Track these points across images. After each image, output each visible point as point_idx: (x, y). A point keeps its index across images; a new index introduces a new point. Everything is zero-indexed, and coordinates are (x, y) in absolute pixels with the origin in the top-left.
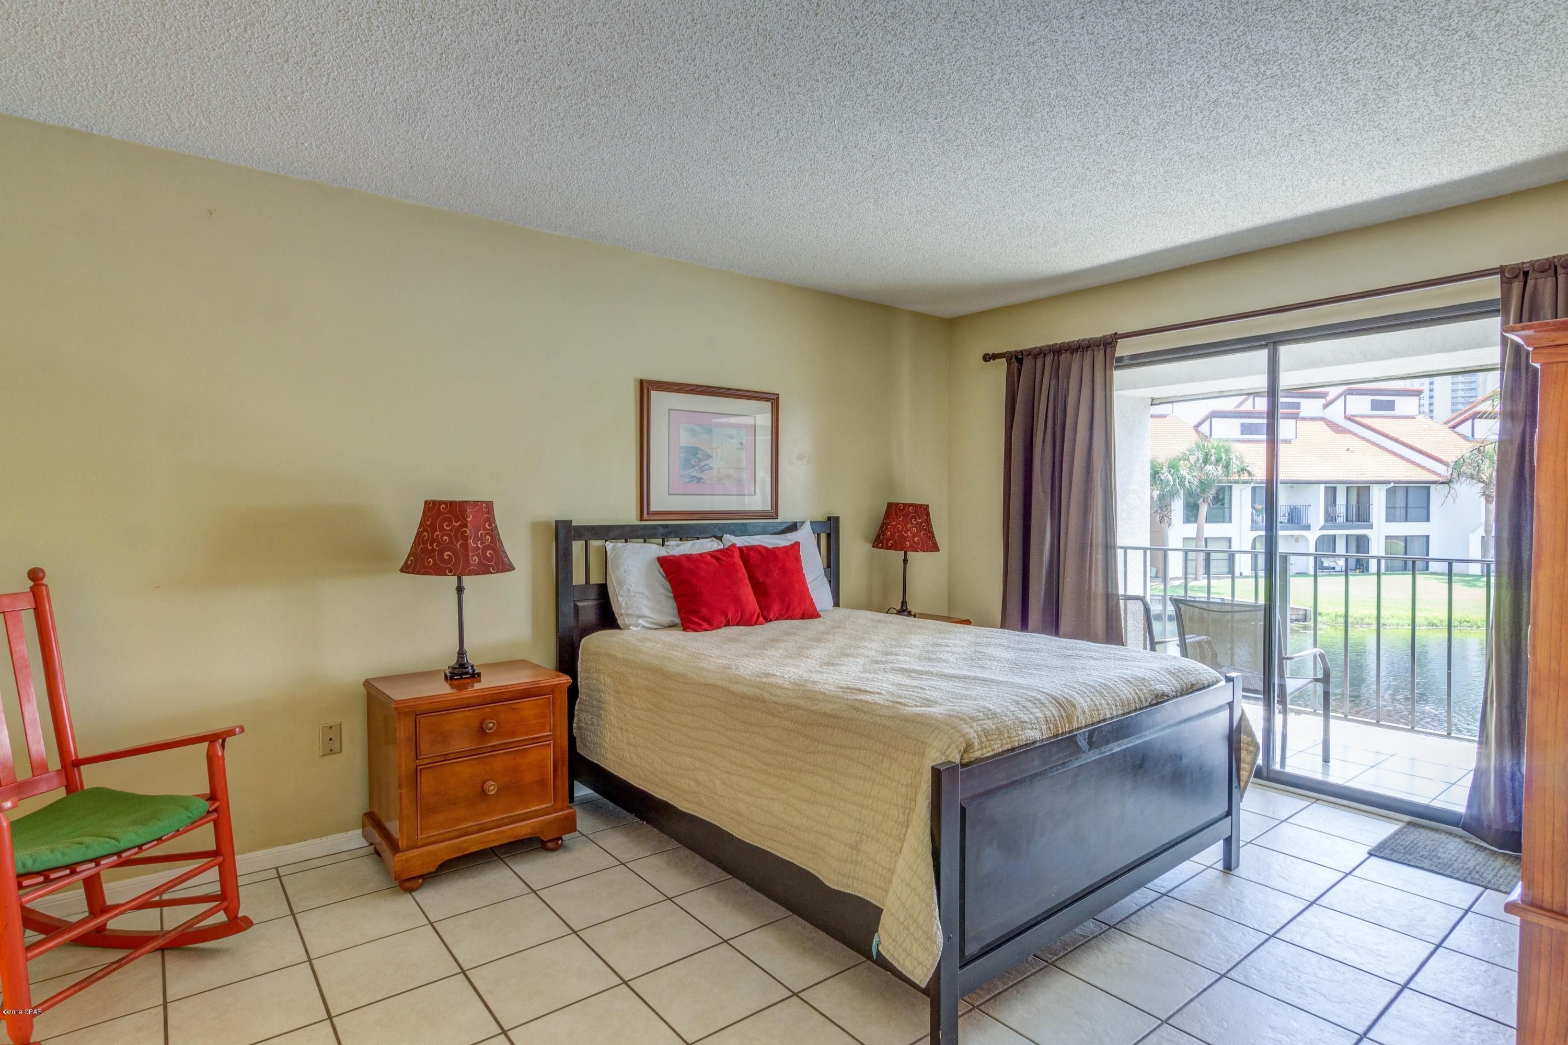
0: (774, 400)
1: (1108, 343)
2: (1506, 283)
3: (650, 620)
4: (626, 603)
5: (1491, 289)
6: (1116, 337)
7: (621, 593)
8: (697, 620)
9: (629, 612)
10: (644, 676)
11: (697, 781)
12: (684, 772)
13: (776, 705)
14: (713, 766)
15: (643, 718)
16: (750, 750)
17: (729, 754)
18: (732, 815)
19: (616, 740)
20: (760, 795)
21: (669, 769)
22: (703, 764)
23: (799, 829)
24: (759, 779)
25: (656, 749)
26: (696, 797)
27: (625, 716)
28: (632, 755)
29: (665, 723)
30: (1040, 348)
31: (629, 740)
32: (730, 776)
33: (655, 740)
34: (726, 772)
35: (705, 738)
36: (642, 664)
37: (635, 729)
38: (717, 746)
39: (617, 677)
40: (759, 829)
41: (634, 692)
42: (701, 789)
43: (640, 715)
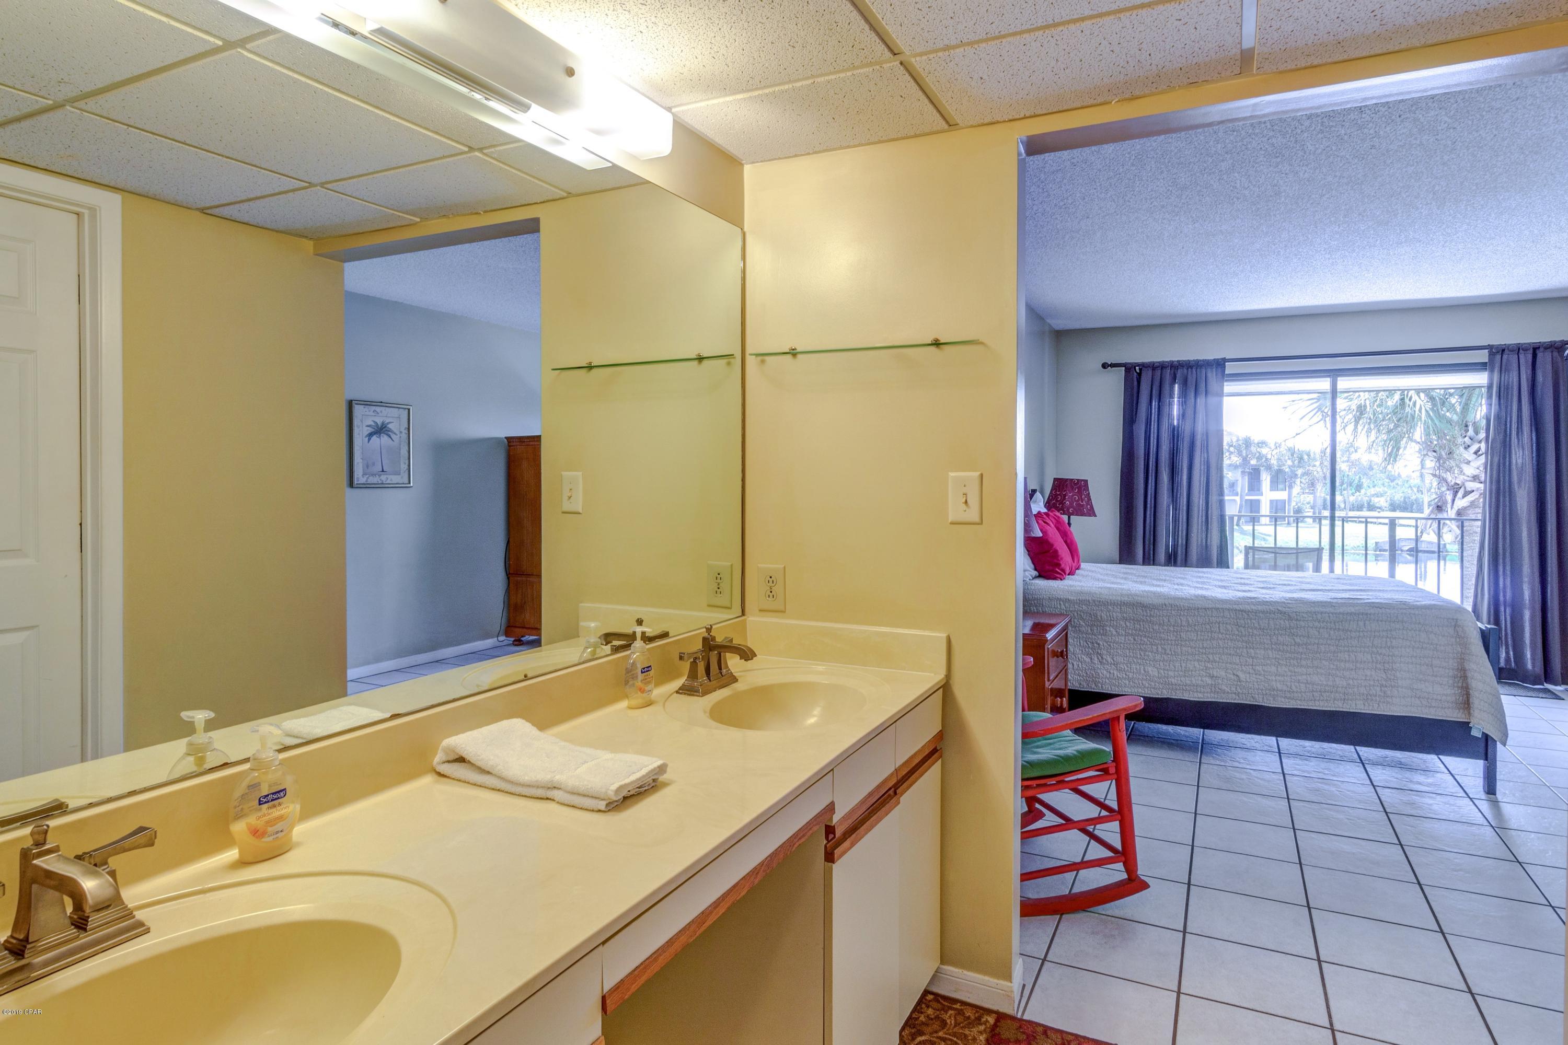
1: (1220, 364)
2: (1492, 354)
5: (1483, 356)
6: (1225, 360)
10: (1119, 610)
11: (1212, 677)
12: (1193, 673)
13: (1298, 614)
14: (1231, 663)
15: (1123, 642)
16: (1273, 646)
17: (1248, 653)
18: (1264, 692)
19: (1080, 664)
20: (1294, 674)
21: (1171, 673)
22: (1217, 664)
23: (1346, 688)
24: (1288, 664)
25: (1148, 662)
26: (1213, 688)
27: (1093, 643)
28: (1112, 672)
29: (1157, 642)
30: (1159, 362)
31: (1104, 661)
32: (1254, 667)
33: (1144, 655)
34: (1248, 665)
35: (1215, 645)
36: (1109, 601)
37: (1112, 651)
38: (1232, 649)
39: (1076, 614)
40: (1300, 695)
41: (1106, 623)
42: (1220, 681)
43: (1117, 640)
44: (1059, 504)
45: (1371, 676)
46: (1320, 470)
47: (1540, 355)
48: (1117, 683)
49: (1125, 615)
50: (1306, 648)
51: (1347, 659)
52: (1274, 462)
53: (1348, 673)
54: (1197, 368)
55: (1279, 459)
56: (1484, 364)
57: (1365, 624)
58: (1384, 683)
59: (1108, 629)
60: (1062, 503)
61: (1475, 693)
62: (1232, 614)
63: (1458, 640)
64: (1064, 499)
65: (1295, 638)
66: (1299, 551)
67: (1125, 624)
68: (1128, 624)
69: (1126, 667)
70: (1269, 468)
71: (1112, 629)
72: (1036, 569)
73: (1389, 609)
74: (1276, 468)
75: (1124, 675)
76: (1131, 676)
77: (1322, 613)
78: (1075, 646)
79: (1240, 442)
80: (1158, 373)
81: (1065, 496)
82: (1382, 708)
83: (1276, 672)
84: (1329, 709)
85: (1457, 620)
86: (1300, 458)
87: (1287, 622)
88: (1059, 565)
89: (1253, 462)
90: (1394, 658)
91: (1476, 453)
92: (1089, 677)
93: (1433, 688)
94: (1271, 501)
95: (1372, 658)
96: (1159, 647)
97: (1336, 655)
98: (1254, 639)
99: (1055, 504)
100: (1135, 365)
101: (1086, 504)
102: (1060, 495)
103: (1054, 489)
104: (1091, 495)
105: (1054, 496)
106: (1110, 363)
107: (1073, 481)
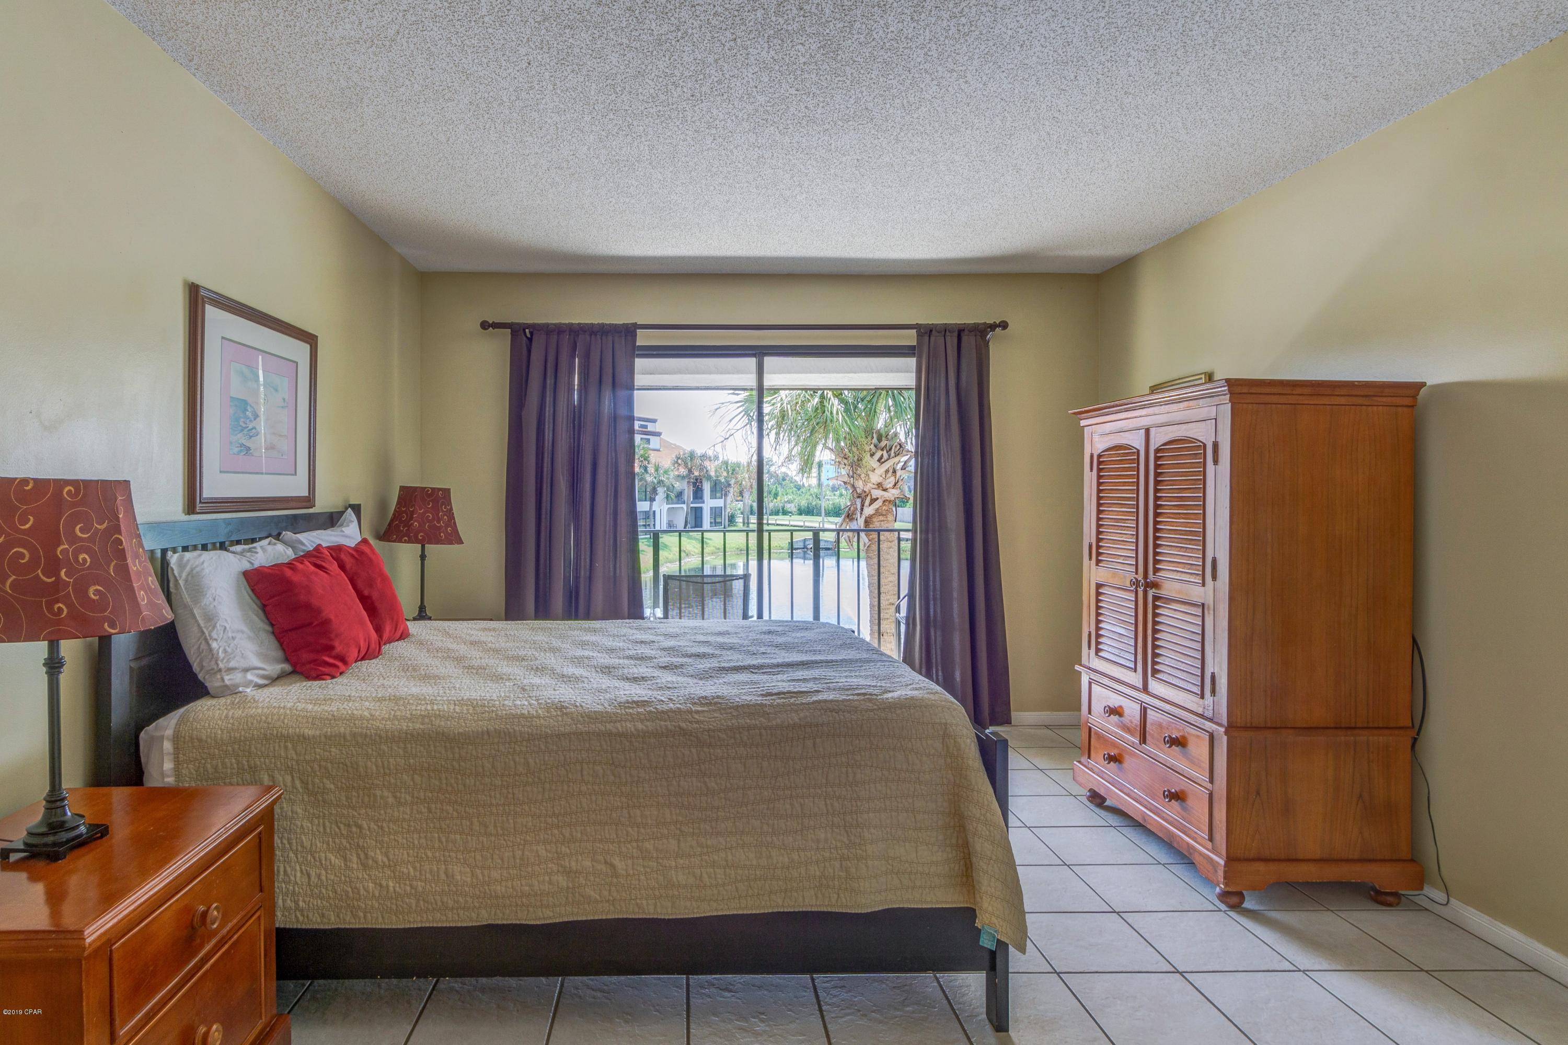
0: (310, 339)
1: (629, 331)
2: (920, 335)
3: (261, 672)
4: (225, 651)
5: (909, 338)
6: (636, 326)
7: (214, 635)
8: (331, 661)
9: (232, 664)
10: (401, 752)
11: (567, 872)
12: (536, 868)
13: (712, 734)
14: (601, 841)
15: (407, 817)
16: (673, 799)
17: (630, 817)
18: (657, 893)
19: (323, 872)
20: (705, 850)
21: (495, 874)
22: (577, 844)
23: (788, 868)
24: (696, 831)
25: (453, 855)
26: (570, 895)
27: (349, 826)
28: (384, 883)
29: (471, 811)
30: (555, 324)
31: (370, 862)
32: (640, 844)
33: (447, 841)
34: (630, 842)
35: (574, 808)
36: (383, 734)
37: (386, 839)
38: (603, 812)
39: (316, 767)
40: (715, 892)
41: (376, 782)
42: (582, 880)
43: (396, 814)
44: (404, 528)
45: (826, 840)
46: (748, 479)
47: (965, 339)
48: (394, 907)
49: (412, 761)
50: (725, 799)
51: (789, 812)
52: (712, 474)
53: (791, 839)
54: (602, 335)
55: (716, 471)
56: (912, 348)
57: (814, 744)
58: (845, 851)
59: (378, 793)
60: (408, 525)
61: (981, 863)
62: (603, 743)
63: (949, 760)
64: (411, 518)
65: (707, 780)
67: (413, 779)
68: (417, 778)
69: (411, 870)
70: (709, 478)
71: (386, 794)
72: (287, 660)
73: (849, 712)
74: (714, 478)
75: (408, 888)
76: (420, 889)
77: (749, 728)
78: (313, 834)
79: (686, 456)
80: (554, 338)
81: (412, 513)
82: (844, 900)
83: (676, 849)
84: (762, 911)
85: (946, 724)
86: (732, 469)
87: (694, 750)
88: (329, 648)
89: (696, 473)
90: (859, 804)
91: (879, 460)
92: (341, 900)
93: (917, 852)
94: (711, 508)
95: (826, 804)
96: (475, 820)
97: (771, 806)
98: (640, 789)
99: (397, 526)
100: (524, 327)
101: (447, 526)
102: (405, 512)
103: (399, 503)
104: (454, 511)
105: (397, 515)
106: (491, 322)
107: (428, 491)
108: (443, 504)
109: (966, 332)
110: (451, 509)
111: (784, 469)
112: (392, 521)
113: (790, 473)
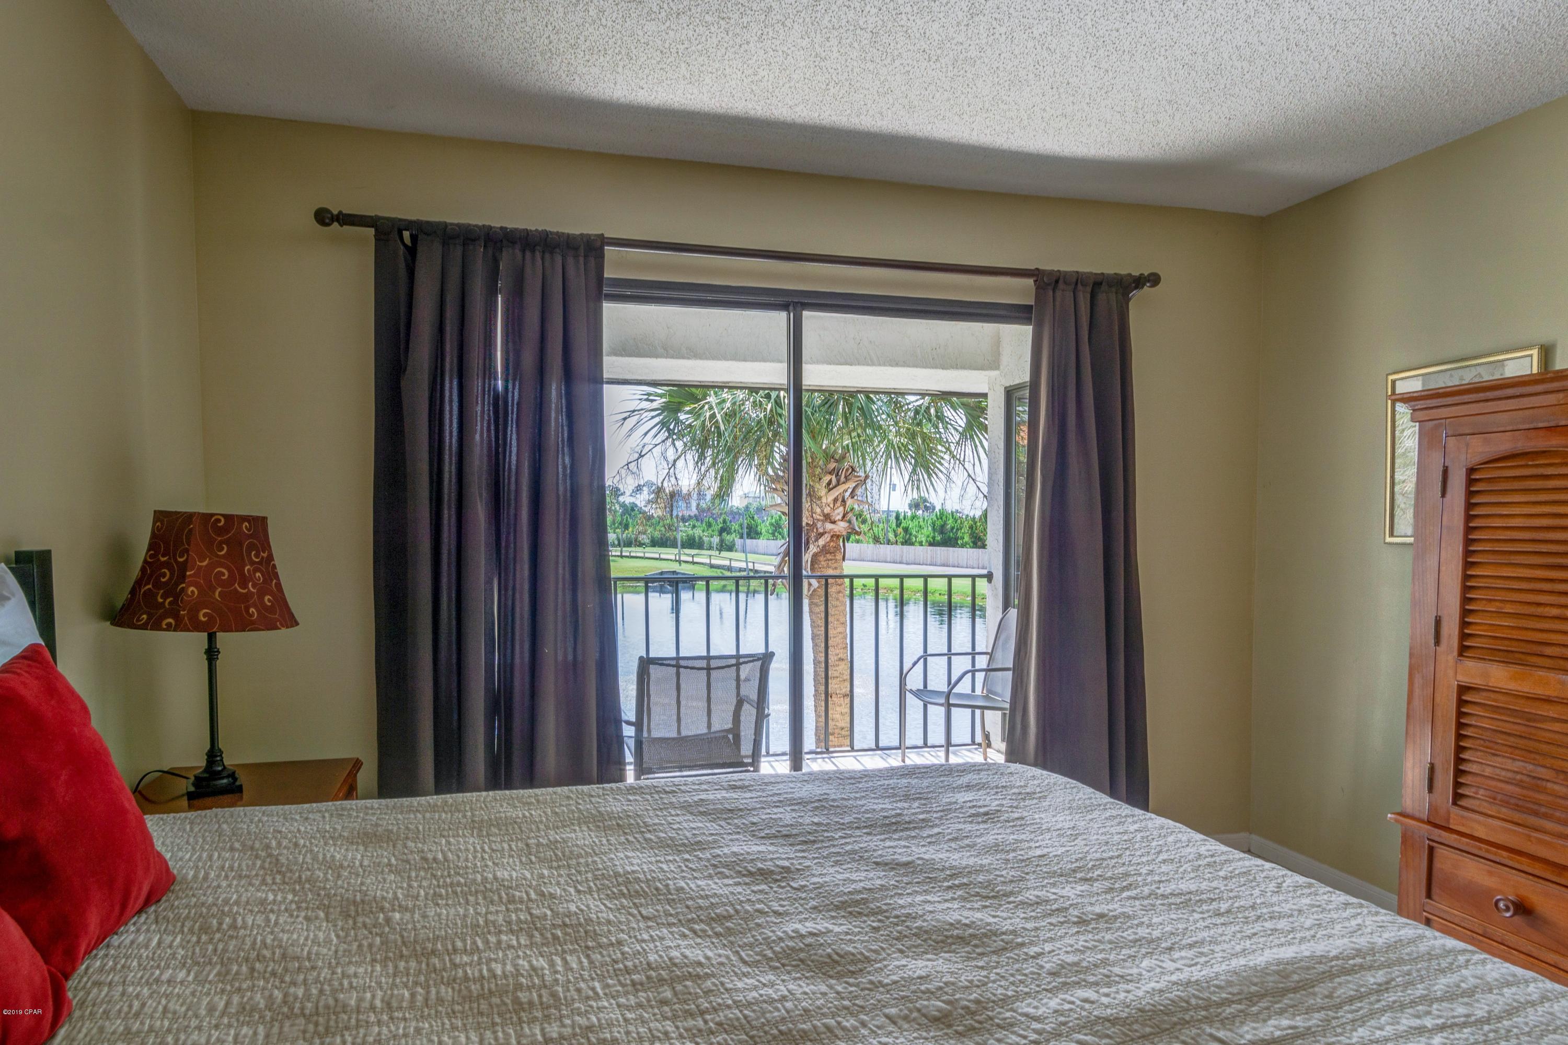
44: (165, 597)
47: (1101, 294)
54: (544, 252)
56: (1028, 309)
60: (176, 595)
64: (183, 577)
66: (741, 660)
80: (457, 252)
81: (183, 567)
91: (827, 486)
99: (149, 595)
100: (399, 226)
101: (261, 594)
102: (167, 565)
103: (153, 546)
104: (277, 561)
105: (150, 570)
106: (335, 212)
107: (219, 521)
108: (251, 547)
109: (1104, 287)
110: (270, 558)
111: (632, 500)
112: (139, 583)
113: (638, 503)
